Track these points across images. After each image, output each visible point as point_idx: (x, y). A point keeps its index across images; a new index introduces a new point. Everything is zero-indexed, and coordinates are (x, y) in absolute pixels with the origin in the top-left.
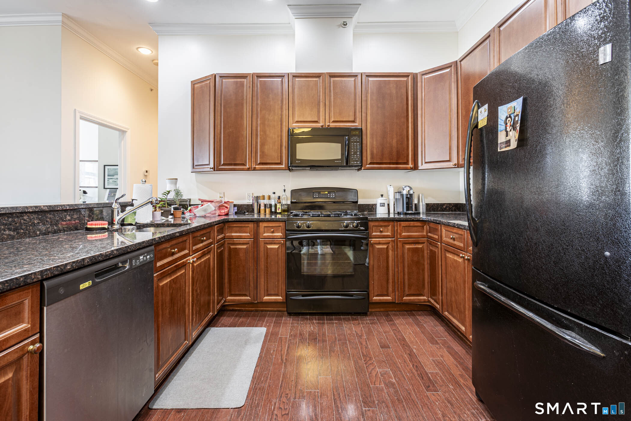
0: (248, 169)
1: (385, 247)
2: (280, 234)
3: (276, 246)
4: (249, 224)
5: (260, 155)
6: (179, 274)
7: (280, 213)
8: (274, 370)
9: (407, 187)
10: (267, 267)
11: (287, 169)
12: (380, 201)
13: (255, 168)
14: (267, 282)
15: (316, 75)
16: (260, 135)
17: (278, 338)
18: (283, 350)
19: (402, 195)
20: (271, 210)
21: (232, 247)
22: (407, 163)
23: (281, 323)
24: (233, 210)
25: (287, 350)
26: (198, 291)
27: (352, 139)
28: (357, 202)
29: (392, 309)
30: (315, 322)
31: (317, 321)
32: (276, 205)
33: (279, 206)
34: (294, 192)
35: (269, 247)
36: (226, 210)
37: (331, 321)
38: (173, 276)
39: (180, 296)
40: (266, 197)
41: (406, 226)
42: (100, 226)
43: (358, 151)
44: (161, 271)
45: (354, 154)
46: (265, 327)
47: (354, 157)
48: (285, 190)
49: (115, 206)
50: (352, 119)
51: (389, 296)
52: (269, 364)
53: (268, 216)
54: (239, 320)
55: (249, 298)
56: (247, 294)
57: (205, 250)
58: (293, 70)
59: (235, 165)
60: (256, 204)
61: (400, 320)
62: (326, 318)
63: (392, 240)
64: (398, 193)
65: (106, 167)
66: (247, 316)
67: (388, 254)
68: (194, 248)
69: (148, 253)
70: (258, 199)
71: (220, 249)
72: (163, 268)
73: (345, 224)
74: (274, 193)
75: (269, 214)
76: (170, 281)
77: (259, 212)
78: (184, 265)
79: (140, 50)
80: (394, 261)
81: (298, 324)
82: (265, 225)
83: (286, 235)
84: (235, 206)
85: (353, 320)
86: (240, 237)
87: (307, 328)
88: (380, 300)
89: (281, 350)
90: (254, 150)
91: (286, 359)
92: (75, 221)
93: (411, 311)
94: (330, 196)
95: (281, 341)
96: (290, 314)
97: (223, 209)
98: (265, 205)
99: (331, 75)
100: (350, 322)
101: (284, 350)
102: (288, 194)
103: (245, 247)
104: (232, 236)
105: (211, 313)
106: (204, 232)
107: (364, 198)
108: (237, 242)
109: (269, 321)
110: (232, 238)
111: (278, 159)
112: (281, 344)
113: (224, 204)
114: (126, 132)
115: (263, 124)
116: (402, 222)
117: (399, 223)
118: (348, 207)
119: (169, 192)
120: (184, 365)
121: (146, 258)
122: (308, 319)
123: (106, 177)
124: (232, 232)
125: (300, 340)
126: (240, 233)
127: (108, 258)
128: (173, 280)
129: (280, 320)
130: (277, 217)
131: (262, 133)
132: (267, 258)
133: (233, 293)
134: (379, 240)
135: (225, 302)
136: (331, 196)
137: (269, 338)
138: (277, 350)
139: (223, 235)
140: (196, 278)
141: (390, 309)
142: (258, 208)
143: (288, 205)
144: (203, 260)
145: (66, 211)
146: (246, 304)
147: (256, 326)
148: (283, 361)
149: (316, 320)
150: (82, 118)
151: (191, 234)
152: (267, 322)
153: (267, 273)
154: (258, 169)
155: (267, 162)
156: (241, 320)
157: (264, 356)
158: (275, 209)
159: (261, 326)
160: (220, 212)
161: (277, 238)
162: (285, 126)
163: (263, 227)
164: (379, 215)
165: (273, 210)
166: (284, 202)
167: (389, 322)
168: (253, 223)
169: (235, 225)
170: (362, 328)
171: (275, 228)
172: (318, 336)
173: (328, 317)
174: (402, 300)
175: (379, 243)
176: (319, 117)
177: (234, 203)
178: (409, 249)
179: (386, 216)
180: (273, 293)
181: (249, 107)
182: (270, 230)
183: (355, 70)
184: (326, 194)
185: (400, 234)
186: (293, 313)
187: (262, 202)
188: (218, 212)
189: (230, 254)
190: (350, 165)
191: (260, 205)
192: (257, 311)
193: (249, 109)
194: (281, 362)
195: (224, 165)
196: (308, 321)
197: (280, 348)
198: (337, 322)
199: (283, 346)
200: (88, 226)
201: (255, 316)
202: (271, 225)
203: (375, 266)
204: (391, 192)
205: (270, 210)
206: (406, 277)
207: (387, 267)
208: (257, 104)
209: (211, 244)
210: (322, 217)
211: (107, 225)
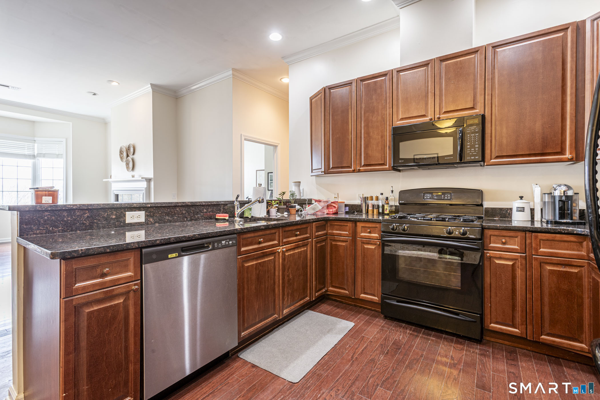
0: (354, 171)
1: (511, 263)
2: (377, 235)
3: (373, 247)
4: (348, 223)
5: (364, 157)
6: (266, 259)
7: (388, 214)
8: (340, 363)
9: (562, 187)
10: (364, 266)
11: (391, 169)
12: (517, 204)
13: (359, 170)
14: (364, 281)
15: (424, 64)
16: (364, 137)
17: (361, 336)
18: (358, 349)
19: (554, 197)
20: (379, 210)
21: (333, 243)
22: (562, 152)
23: (373, 323)
24: (343, 210)
25: (363, 351)
26: (291, 276)
27: (469, 130)
28: (481, 205)
29: (523, 347)
30: (408, 332)
31: (411, 332)
32: (383, 206)
33: (386, 207)
34: (402, 193)
35: (366, 246)
36: (334, 210)
37: (428, 336)
38: (260, 260)
39: (268, 277)
40: (374, 198)
41: (547, 240)
42: (223, 218)
43: (477, 143)
44: (245, 255)
45: (470, 148)
46: (354, 322)
47: (471, 151)
48: (392, 191)
49: (236, 203)
50: (470, 105)
51: (516, 328)
52: (339, 357)
53: (375, 217)
54: (335, 310)
55: (347, 292)
56: (345, 287)
57: (299, 243)
58: (398, 65)
59: (342, 167)
60: (364, 205)
61: (530, 364)
62: (424, 331)
63: (521, 256)
64: (546, 195)
65: (269, 174)
66: (344, 308)
67: (515, 274)
68: (284, 240)
69: (230, 239)
70: (366, 200)
71: (321, 244)
72: (248, 253)
73: (462, 231)
74: (382, 194)
75: (377, 215)
76: (256, 264)
77: (368, 212)
78: (273, 253)
79: (283, 80)
80: (524, 283)
81: (388, 328)
82: (362, 226)
83: (382, 237)
84: (346, 206)
85: (457, 342)
86: (340, 235)
87: (395, 336)
88: (501, 329)
89: (357, 348)
90: (358, 152)
91: (356, 358)
92: (209, 213)
93: (559, 358)
94: (444, 197)
95: (362, 340)
96: (386, 317)
97: (331, 208)
98: (373, 206)
99: (442, 59)
100: (451, 344)
101: (360, 350)
102: (397, 195)
103: (344, 244)
104: (333, 233)
105: (308, 298)
106: (299, 227)
107: (492, 200)
108: (337, 239)
109: (362, 318)
110: (333, 235)
111: (382, 160)
112: (360, 343)
113: (332, 204)
114: (277, 146)
115: (367, 126)
116: (539, 234)
117: (533, 234)
118: (469, 210)
119: (284, 193)
120: (274, 334)
121: (229, 243)
122: (401, 327)
123: (269, 182)
124: (333, 230)
125: (382, 345)
126: (340, 231)
127: (190, 239)
128: (260, 263)
129: (372, 320)
130: (385, 219)
131: (366, 135)
132: (364, 258)
133: (334, 285)
134: (500, 254)
135: (327, 291)
136: (446, 198)
137: (352, 334)
138: (352, 347)
139: (325, 231)
140: (288, 266)
141: (520, 346)
142: (367, 208)
143: (396, 206)
144: (296, 251)
145: (203, 205)
146: (346, 297)
147: (347, 320)
148: (353, 358)
149: (410, 330)
150: (245, 140)
151: (281, 228)
152: (358, 319)
153: (364, 272)
154: (362, 171)
155: (371, 164)
156: (338, 310)
157: (338, 348)
158: (382, 210)
159: (351, 321)
160: (329, 211)
161: (374, 238)
162: (389, 125)
163: (361, 227)
164: (516, 222)
165: (381, 211)
166: (392, 203)
167: (510, 362)
168: (351, 222)
169: (336, 224)
170: (463, 355)
171: (372, 229)
172: (403, 348)
173: (426, 331)
174: (539, 339)
175: (500, 258)
176: (426, 110)
177: (345, 203)
178: (552, 272)
179: (529, 225)
180: (369, 292)
181: (354, 111)
182: (367, 231)
183: (475, 45)
184: (439, 195)
185: (537, 250)
186: (389, 317)
187: (370, 203)
188: (326, 211)
189: (331, 249)
190: (465, 161)
191: (368, 205)
192: (355, 306)
193: (354, 113)
194: (351, 359)
195: (333, 168)
196: (401, 330)
197: (356, 347)
198: (434, 339)
199: (361, 345)
200: (216, 217)
201: (351, 311)
202: (368, 226)
203: (493, 285)
204: (537, 191)
205: (378, 212)
206: (546, 309)
207: (512, 290)
208: (361, 108)
209: (307, 238)
210: (434, 220)
211: (228, 217)
